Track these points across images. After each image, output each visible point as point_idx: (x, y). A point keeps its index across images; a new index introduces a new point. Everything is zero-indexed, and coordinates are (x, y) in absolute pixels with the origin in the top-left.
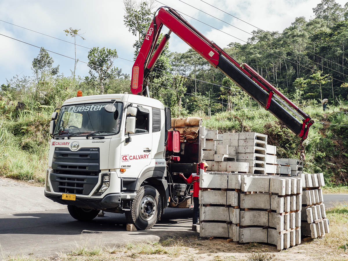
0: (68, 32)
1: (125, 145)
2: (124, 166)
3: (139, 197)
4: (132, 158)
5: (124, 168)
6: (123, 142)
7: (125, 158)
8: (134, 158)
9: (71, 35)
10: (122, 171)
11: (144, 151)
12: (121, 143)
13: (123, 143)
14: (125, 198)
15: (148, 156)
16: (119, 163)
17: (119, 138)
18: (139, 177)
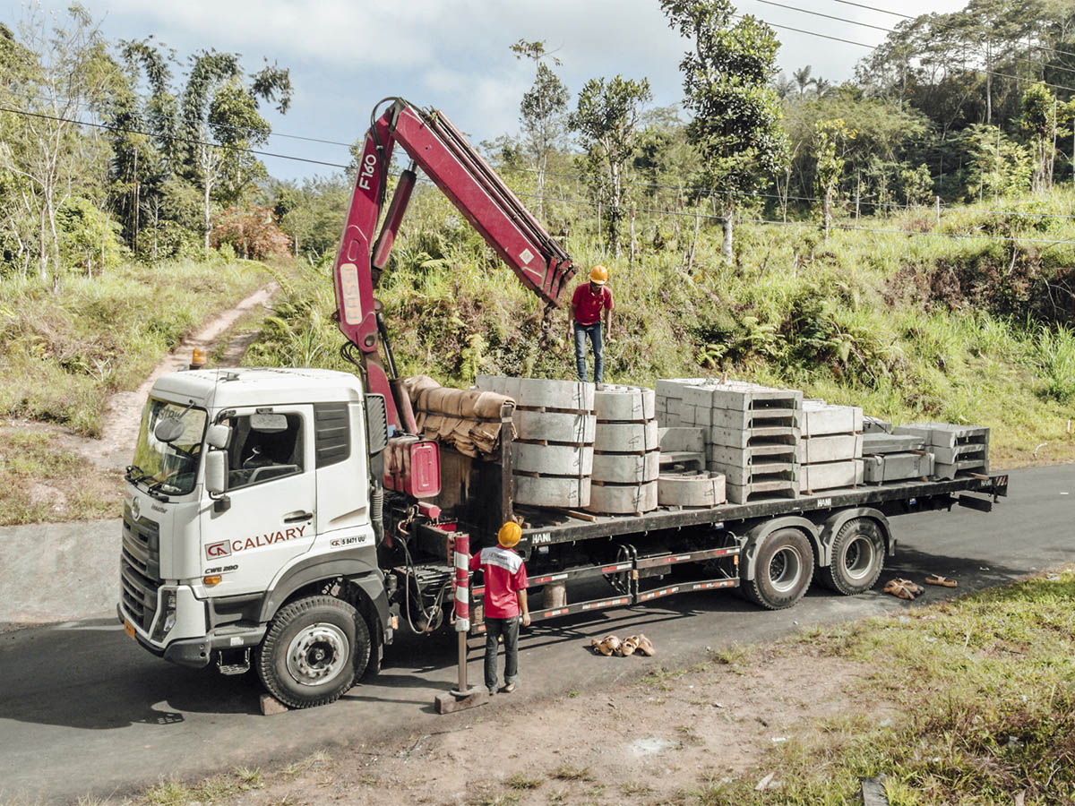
0: (521, 50)
1: (213, 517)
2: (213, 570)
3: (281, 632)
4: (243, 545)
5: (217, 573)
6: (207, 509)
7: (216, 549)
8: (249, 543)
9: (529, 55)
10: (208, 582)
11: (287, 521)
12: (200, 513)
13: (208, 513)
14: (226, 645)
15: (301, 532)
16: (199, 565)
17: (194, 503)
18: (271, 588)
